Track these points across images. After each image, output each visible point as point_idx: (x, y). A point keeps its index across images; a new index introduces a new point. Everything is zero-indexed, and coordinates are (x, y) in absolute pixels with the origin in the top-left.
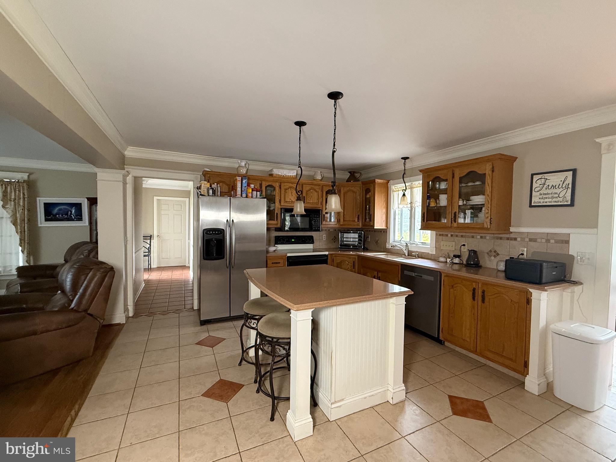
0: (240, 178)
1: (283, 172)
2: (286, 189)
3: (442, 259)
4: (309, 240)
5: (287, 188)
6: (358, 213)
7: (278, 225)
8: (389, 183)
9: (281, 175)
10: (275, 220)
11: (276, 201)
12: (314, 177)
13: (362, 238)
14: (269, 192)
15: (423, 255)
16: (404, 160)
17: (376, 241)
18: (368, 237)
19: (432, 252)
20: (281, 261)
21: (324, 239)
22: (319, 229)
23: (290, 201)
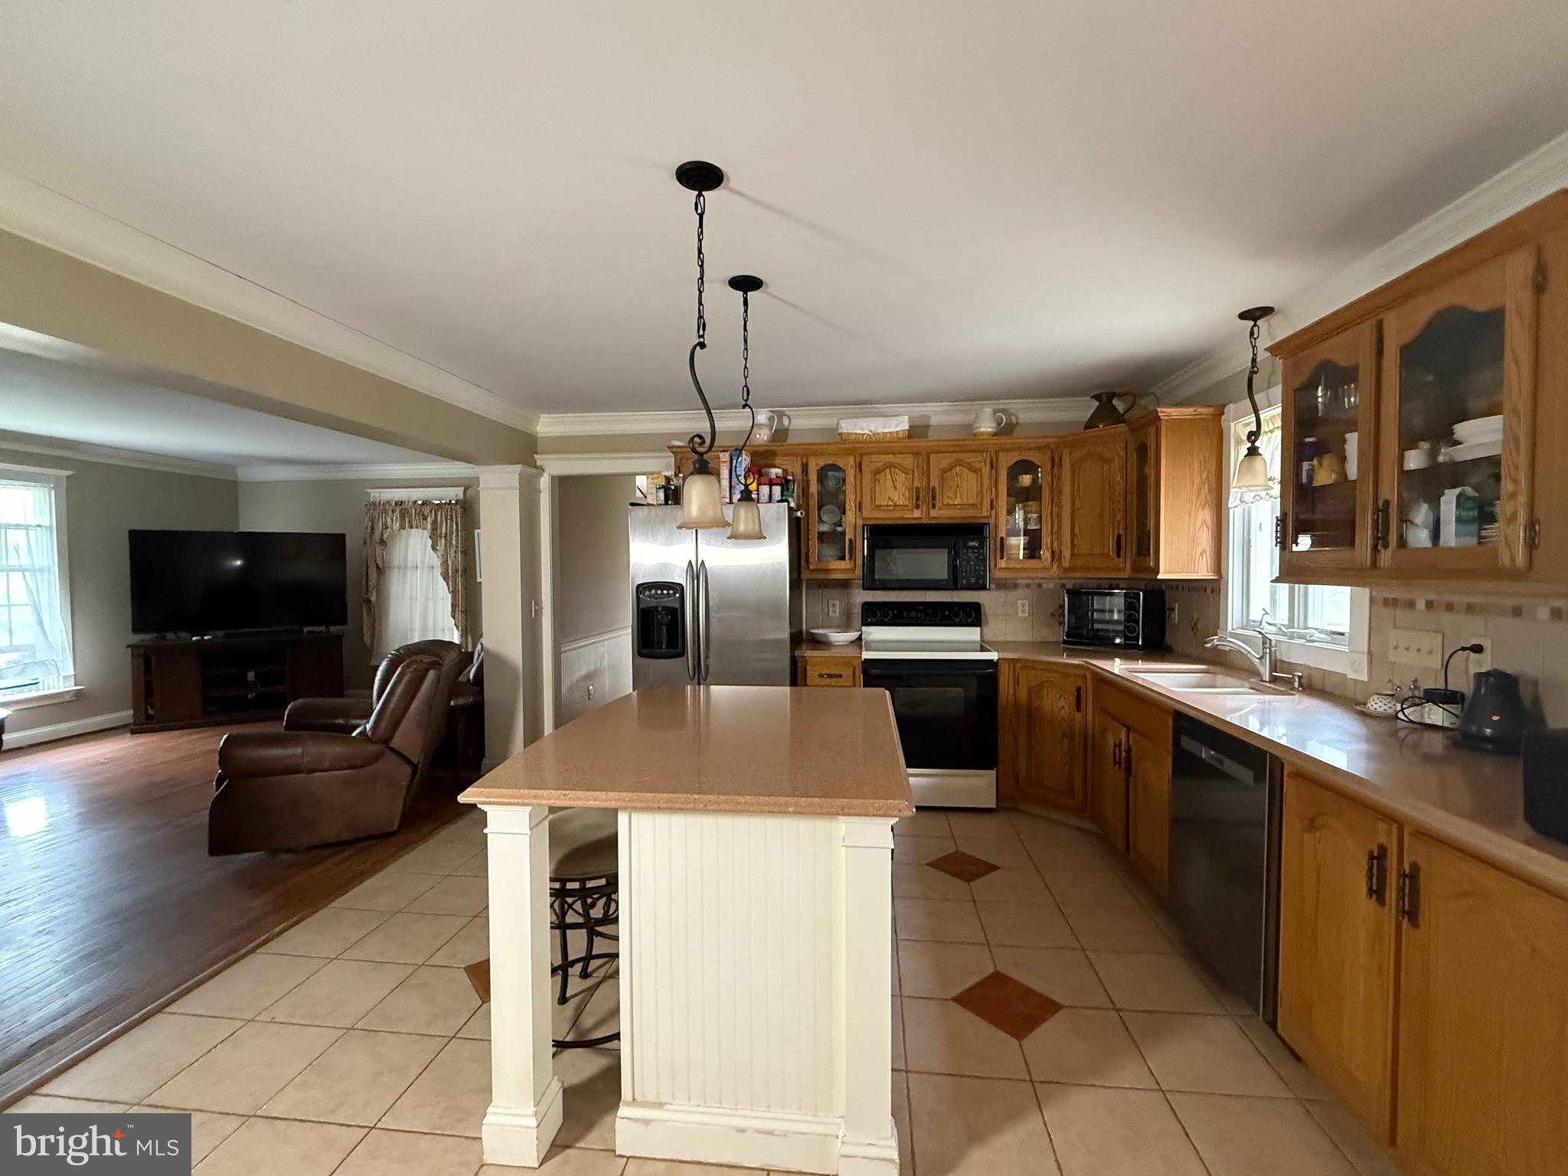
0: (727, 454)
1: (868, 426)
2: (877, 472)
3: (1377, 705)
4: (970, 615)
5: (881, 469)
6: (1118, 527)
7: (856, 572)
8: (1223, 417)
9: (863, 434)
10: (847, 558)
11: (847, 508)
12: (973, 427)
13: (1138, 613)
14: (830, 483)
15: (1327, 681)
16: (1252, 323)
17: (1193, 624)
18: (1173, 609)
19: (1356, 671)
20: (847, 672)
21: (1020, 614)
22: (981, 582)
23: (890, 503)
